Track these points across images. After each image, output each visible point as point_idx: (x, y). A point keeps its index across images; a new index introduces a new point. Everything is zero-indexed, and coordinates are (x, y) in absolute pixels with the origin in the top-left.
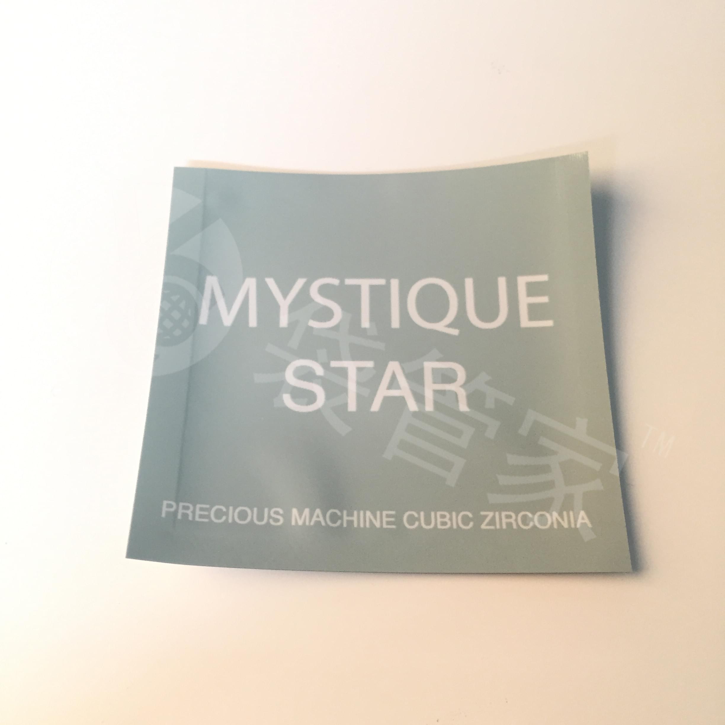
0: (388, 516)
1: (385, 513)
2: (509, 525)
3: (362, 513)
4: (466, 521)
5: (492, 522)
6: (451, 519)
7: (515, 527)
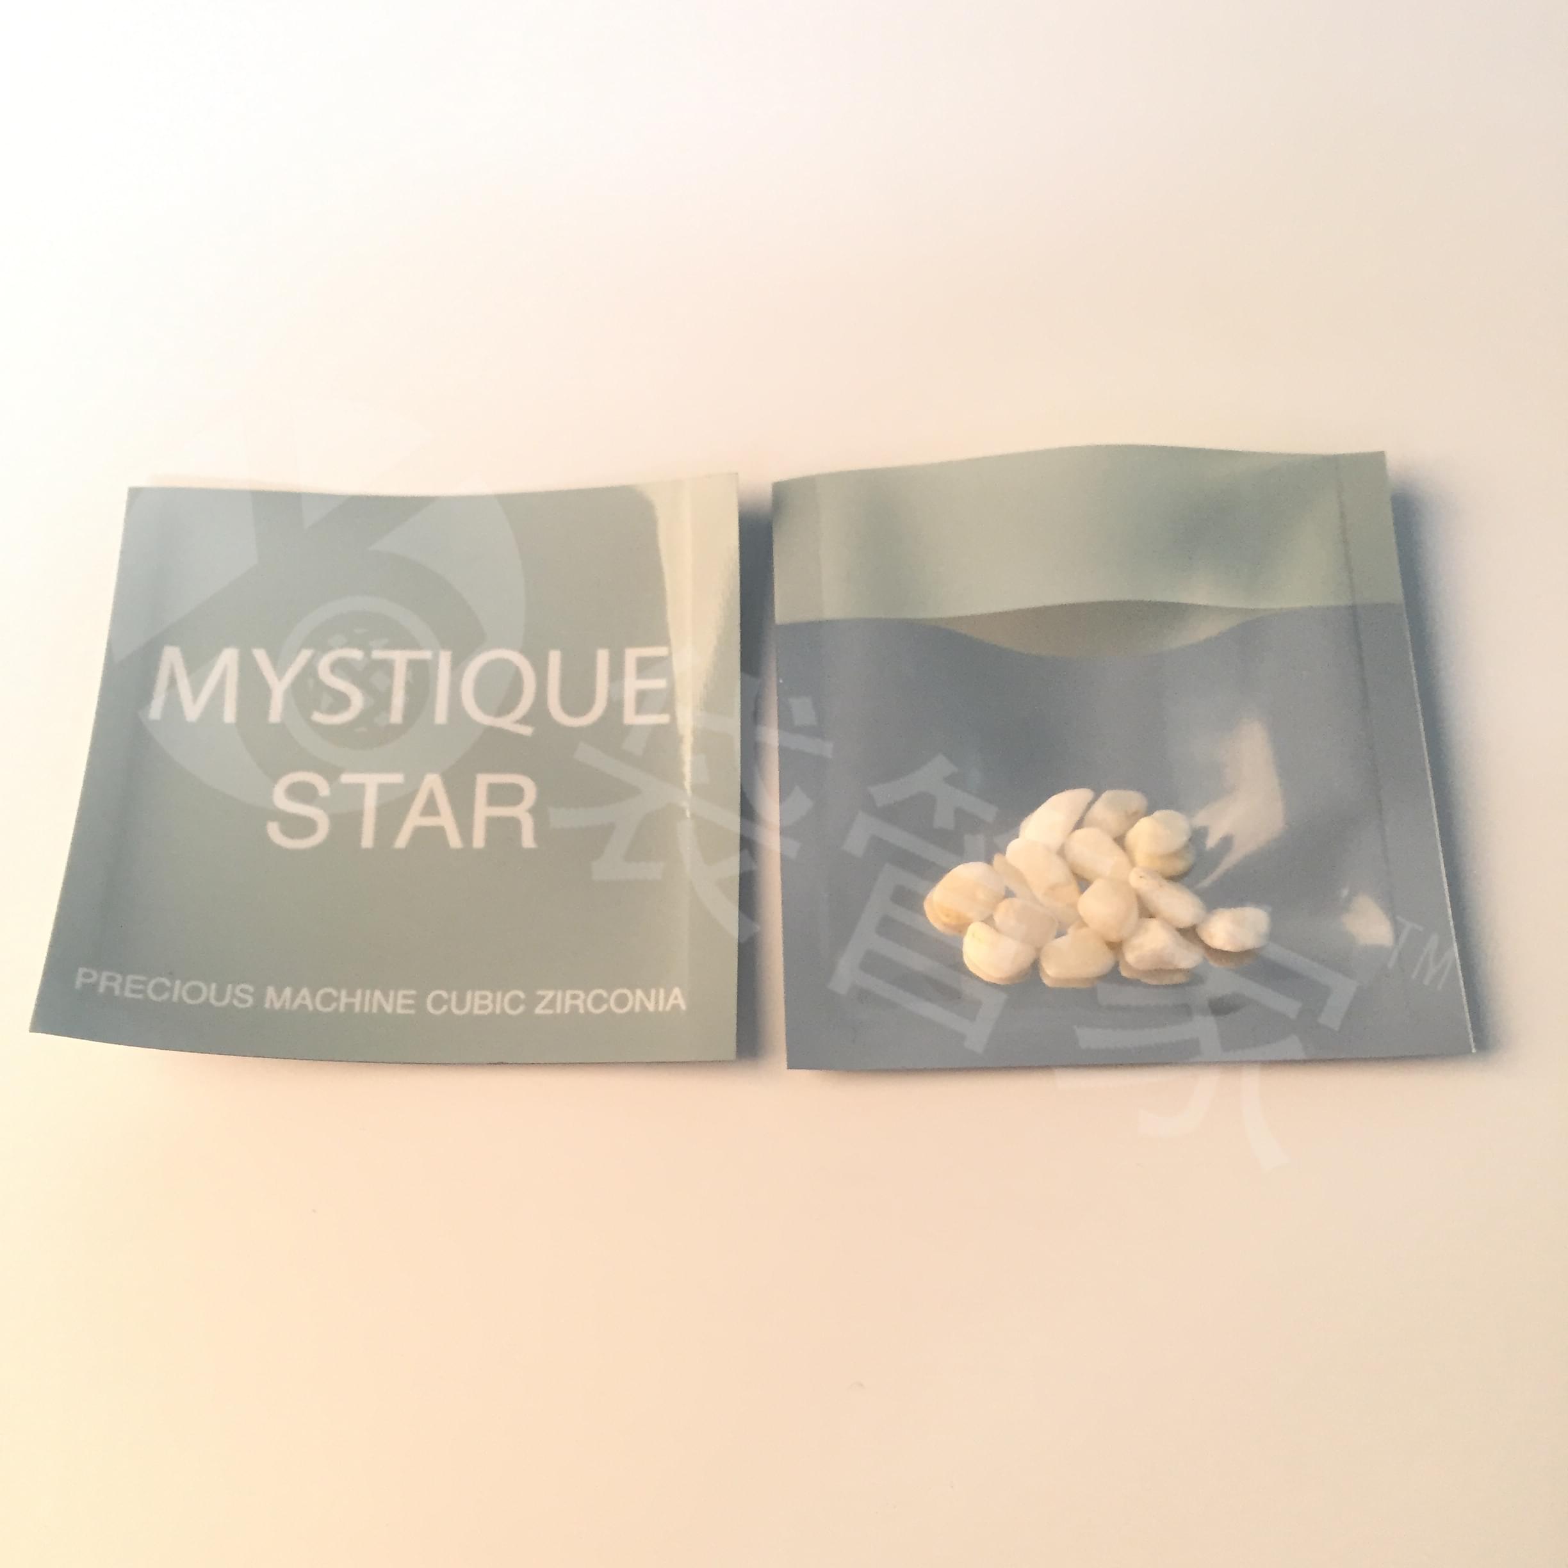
0: (405, 997)
1: (401, 993)
2: (574, 1008)
3: (368, 993)
4: (515, 1002)
5: (552, 1004)
6: (494, 1002)
7: (582, 1011)
